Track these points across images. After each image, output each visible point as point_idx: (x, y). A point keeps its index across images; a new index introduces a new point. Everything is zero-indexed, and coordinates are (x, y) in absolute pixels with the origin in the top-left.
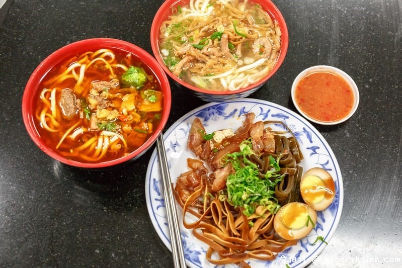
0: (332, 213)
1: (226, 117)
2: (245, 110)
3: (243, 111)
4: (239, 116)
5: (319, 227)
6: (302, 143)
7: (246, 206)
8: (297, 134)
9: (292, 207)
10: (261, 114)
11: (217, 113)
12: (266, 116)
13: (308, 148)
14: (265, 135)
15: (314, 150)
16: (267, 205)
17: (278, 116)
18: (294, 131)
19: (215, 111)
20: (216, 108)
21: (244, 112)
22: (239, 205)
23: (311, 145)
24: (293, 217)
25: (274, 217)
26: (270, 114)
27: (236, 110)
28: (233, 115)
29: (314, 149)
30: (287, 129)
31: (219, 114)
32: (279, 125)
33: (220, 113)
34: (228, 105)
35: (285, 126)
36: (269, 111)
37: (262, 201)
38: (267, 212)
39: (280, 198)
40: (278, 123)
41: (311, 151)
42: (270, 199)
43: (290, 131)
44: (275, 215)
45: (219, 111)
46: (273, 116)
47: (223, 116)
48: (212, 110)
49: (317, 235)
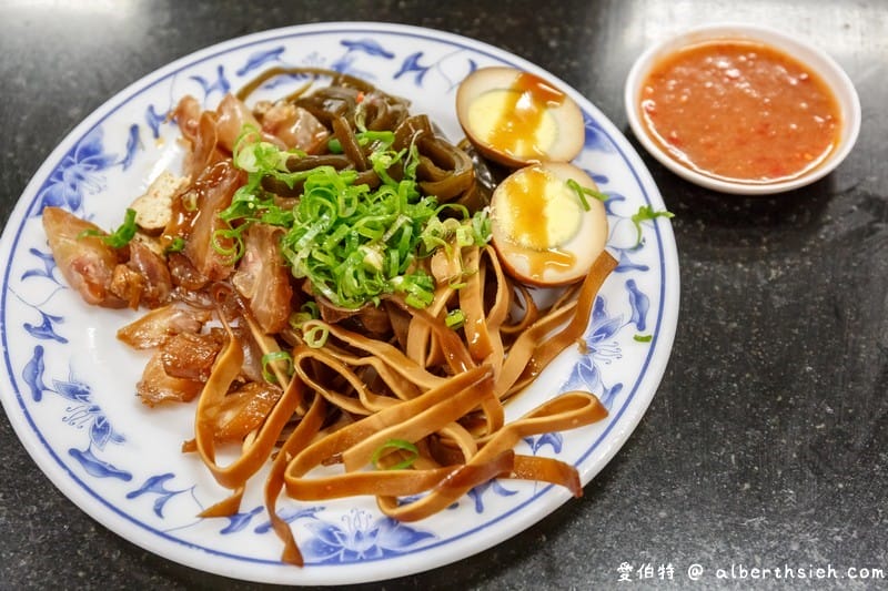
0: (602, 149)
1: (126, 163)
2: (161, 110)
3: (155, 120)
4: (156, 135)
5: (610, 201)
6: (371, 76)
7: (398, 281)
8: (340, 66)
9: (509, 194)
10: (208, 92)
11: (88, 169)
12: (226, 86)
13: (397, 76)
14: (266, 124)
15: (415, 67)
16: (451, 237)
17: (253, 63)
18: (327, 66)
19: (78, 168)
20: (75, 160)
21: (161, 119)
22: (382, 293)
23: (396, 65)
24: (534, 215)
25: (496, 249)
26: (230, 75)
27: (134, 130)
28: (139, 145)
29: (413, 65)
30: (304, 76)
31: (98, 169)
32: (277, 83)
33: (100, 164)
34: (102, 132)
35: (294, 73)
36: (221, 70)
37: (426, 236)
38: (465, 252)
39: (461, 195)
40: (271, 81)
41: (411, 76)
42: (443, 216)
43: (317, 74)
44: (491, 243)
45: (92, 162)
46: (241, 73)
47: (112, 165)
48: (69, 173)
49: (623, 218)
